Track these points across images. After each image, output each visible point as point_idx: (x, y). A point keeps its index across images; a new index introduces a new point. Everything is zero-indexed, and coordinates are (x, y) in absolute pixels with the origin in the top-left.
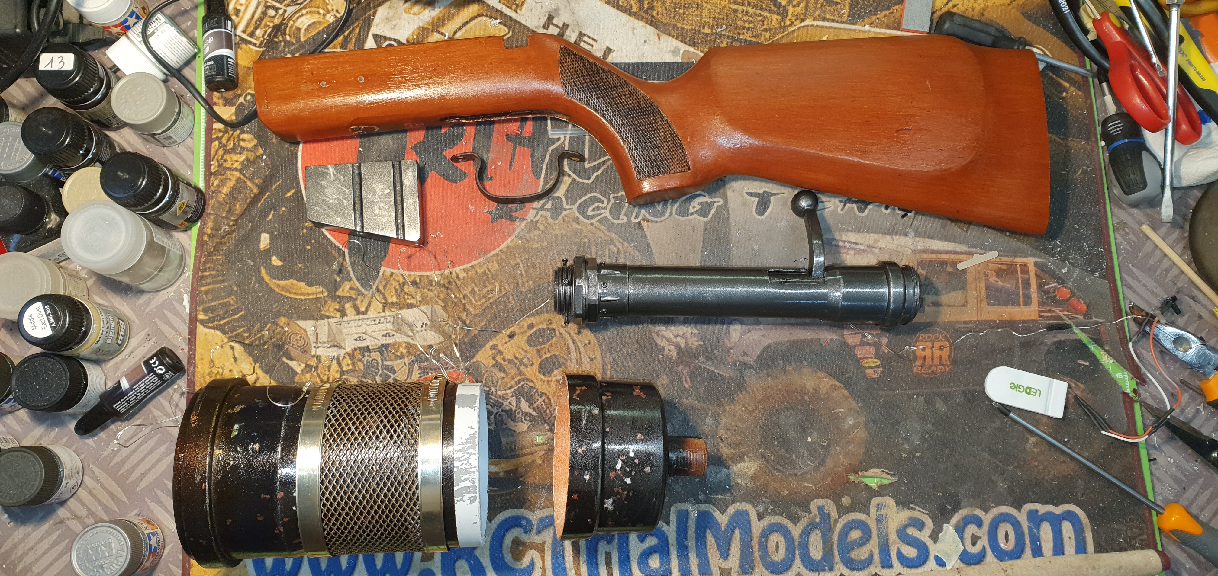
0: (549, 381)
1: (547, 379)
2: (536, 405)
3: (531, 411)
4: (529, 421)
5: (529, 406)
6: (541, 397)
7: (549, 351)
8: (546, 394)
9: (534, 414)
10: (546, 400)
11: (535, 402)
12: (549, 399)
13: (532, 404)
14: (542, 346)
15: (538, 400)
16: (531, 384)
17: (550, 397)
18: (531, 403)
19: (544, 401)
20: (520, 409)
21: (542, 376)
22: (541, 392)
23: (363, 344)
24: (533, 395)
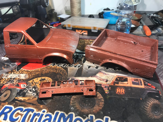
4: (33, 92)
14: (42, 81)
16: (37, 86)
19: (38, 89)
23: (11, 77)
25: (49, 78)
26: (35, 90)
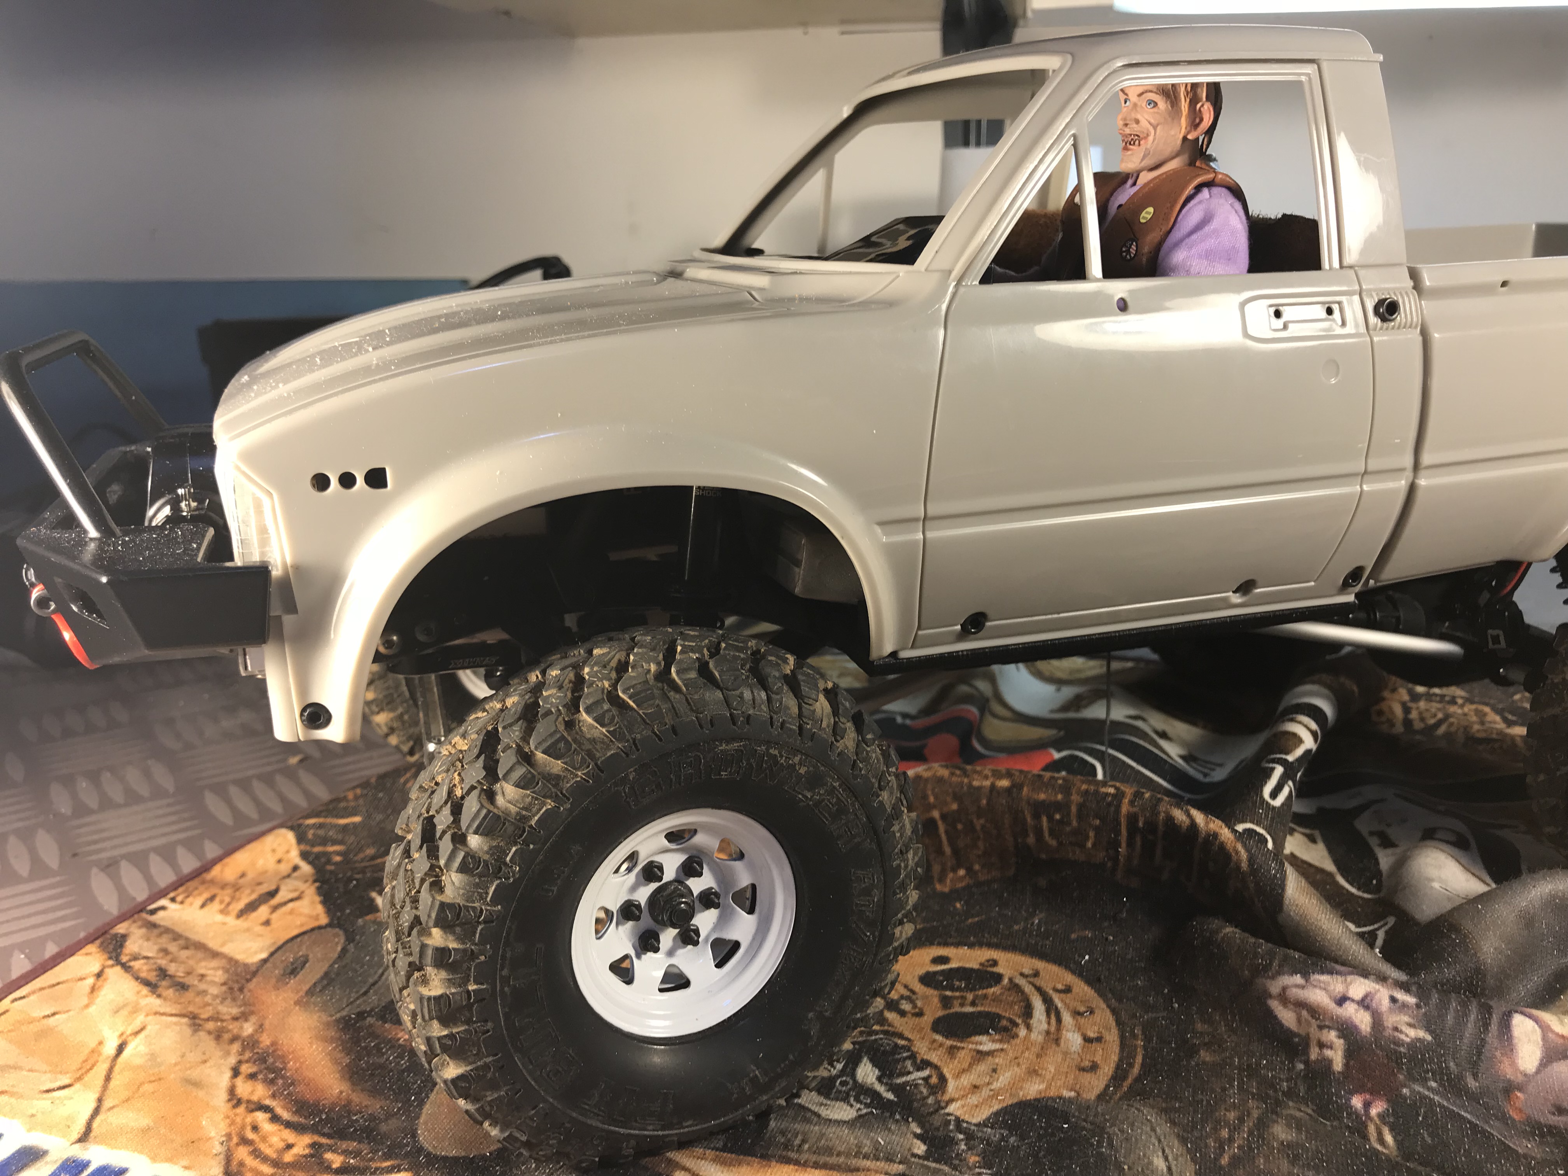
0: (952, 1048)
1: (949, 1043)
2: (900, 1080)
3: (880, 1088)
4: (867, 1106)
5: (879, 1079)
6: (919, 1069)
7: (973, 1004)
8: (936, 1067)
9: (890, 1096)
10: (934, 1080)
11: (902, 1074)
12: (943, 1079)
13: (891, 1076)
14: (957, 994)
15: (909, 1073)
16: (902, 1042)
17: (948, 1075)
18: (886, 1071)
19: (926, 1079)
20: (853, 1075)
21: (939, 1038)
22: (922, 1061)
24: (898, 1061)
25: (1040, 965)
26: (892, 1088)
